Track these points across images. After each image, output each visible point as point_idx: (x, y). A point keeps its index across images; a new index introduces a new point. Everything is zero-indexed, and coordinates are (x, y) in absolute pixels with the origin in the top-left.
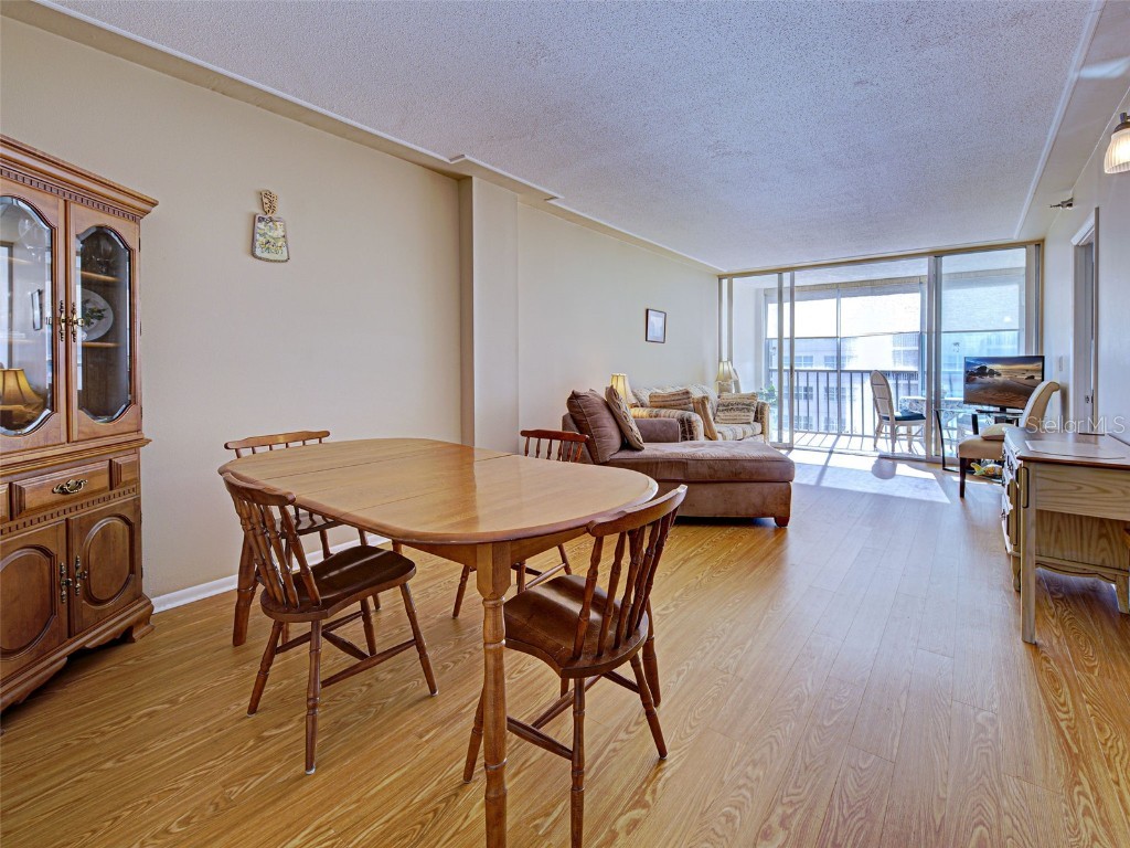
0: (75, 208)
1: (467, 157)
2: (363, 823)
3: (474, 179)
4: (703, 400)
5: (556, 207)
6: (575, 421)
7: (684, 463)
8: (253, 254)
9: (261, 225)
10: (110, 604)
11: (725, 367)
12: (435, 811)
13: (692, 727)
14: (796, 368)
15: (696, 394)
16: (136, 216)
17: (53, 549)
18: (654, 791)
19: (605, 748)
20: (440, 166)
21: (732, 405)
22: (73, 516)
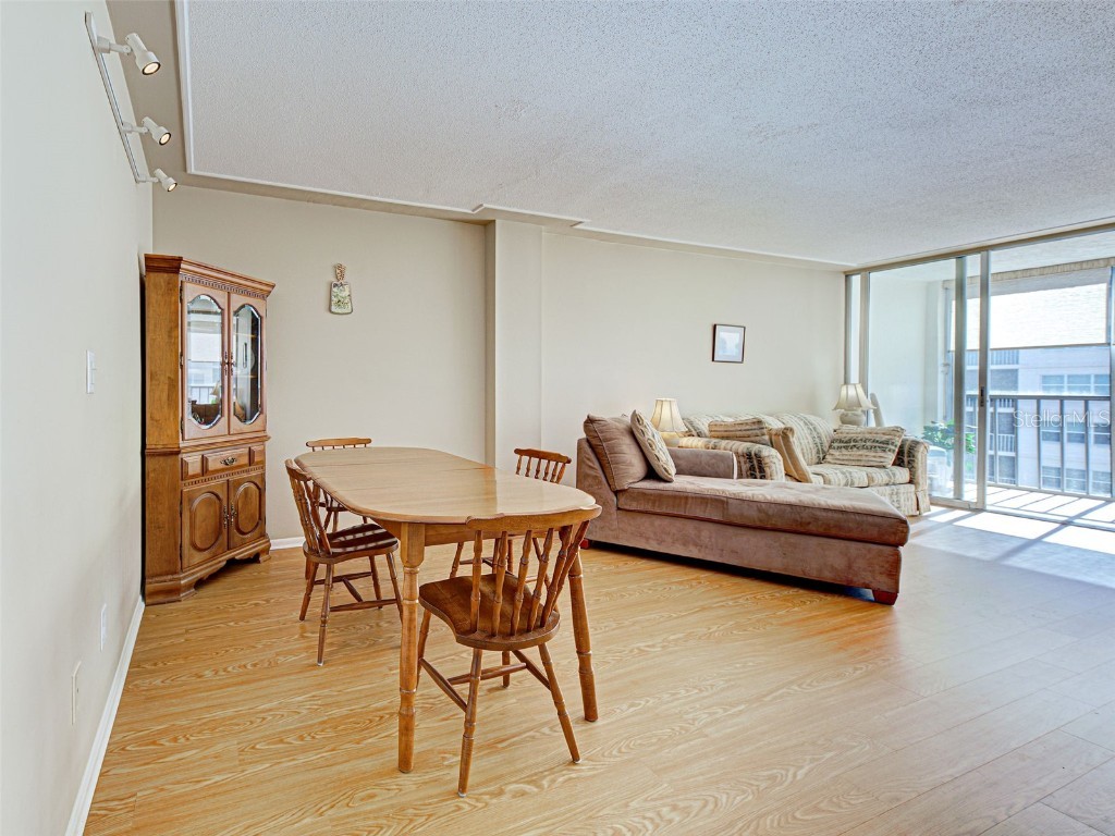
0: (234, 297)
1: (485, 205)
2: (338, 704)
3: (497, 222)
4: (785, 434)
5: (583, 230)
6: (591, 446)
7: (722, 502)
8: (330, 311)
9: (335, 290)
10: (249, 535)
11: (853, 391)
12: (382, 717)
13: (620, 751)
14: (991, 392)
15: (775, 425)
16: (264, 295)
17: (221, 496)
18: (553, 781)
19: (525, 732)
20: (465, 217)
21: (855, 441)
22: (230, 478)
